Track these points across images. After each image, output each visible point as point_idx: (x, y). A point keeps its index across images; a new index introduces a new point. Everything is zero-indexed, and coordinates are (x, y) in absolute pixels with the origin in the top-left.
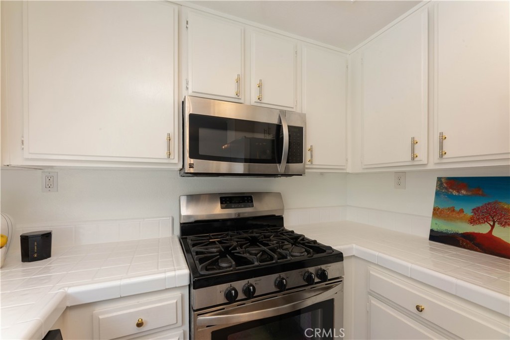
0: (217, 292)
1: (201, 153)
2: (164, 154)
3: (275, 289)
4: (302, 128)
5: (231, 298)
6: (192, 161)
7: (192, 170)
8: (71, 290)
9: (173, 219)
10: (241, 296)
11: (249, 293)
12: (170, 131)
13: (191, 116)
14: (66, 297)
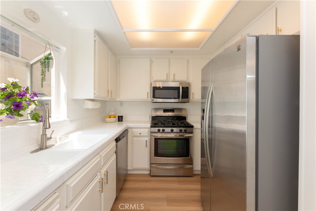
0: (156, 129)
1: (156, 97)
2: (147, 97)
3: (170, 131)
4: (188, 87)
5: (159, 131)
6: (153, 99)
7: (153, 101)
8: (129, 125)
9: (150, 116)
10: (161, 131)
11: (163, 131)
12: (148, 91)
13: (153, 87)
14: (128, 126)
